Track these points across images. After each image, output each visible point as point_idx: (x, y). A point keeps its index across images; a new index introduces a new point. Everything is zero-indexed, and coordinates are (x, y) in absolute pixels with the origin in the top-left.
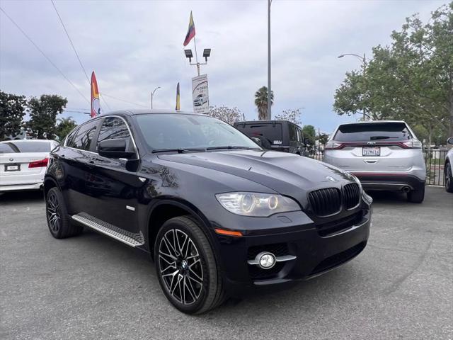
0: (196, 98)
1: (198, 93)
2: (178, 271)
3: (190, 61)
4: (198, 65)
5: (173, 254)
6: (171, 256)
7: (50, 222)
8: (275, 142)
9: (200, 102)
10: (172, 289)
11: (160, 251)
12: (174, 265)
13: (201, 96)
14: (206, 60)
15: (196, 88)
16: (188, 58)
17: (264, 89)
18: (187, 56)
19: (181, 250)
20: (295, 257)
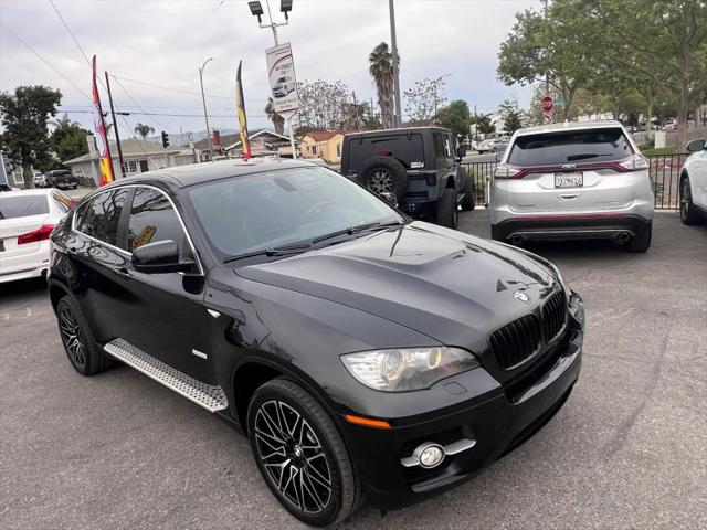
0: (275, 85)
1: (278, 75)
2: (289, 461)
3: (260, 21)
4: (273, 26)
5: (279, 435)
6: (275, 438)
7: (70, 349)
8: (414, 165)
9: (284, 91)
10: (283, 485)
11: (256, 428)
12: (281, 451)
13: (282, 80)
14: (287, 17)
15: (274, 67)
16: (256, 17)
17: (384, 46)
18: (254, 13)
19: (292, 434)
20: (473, 443)
